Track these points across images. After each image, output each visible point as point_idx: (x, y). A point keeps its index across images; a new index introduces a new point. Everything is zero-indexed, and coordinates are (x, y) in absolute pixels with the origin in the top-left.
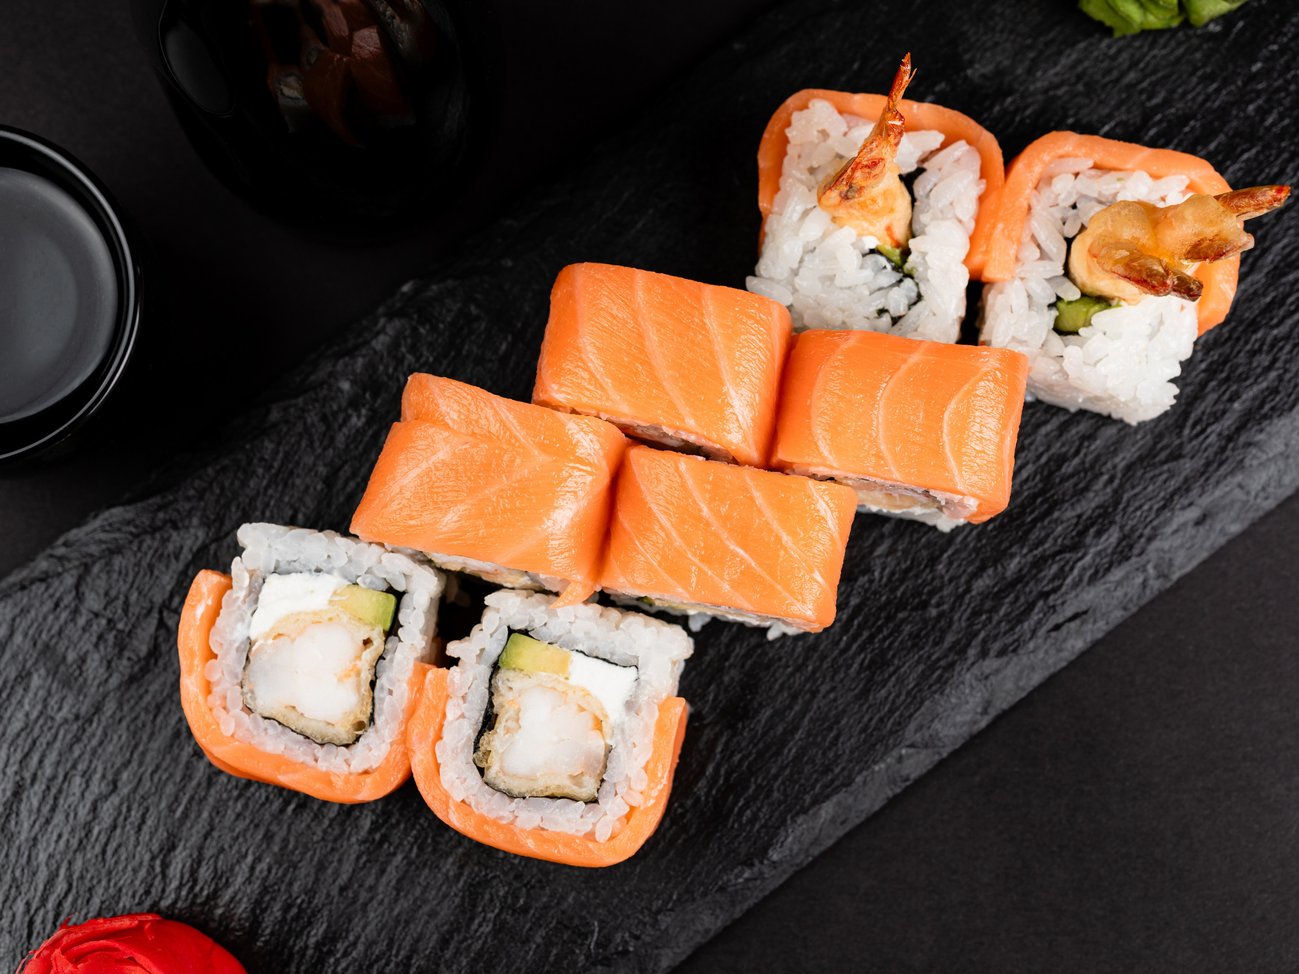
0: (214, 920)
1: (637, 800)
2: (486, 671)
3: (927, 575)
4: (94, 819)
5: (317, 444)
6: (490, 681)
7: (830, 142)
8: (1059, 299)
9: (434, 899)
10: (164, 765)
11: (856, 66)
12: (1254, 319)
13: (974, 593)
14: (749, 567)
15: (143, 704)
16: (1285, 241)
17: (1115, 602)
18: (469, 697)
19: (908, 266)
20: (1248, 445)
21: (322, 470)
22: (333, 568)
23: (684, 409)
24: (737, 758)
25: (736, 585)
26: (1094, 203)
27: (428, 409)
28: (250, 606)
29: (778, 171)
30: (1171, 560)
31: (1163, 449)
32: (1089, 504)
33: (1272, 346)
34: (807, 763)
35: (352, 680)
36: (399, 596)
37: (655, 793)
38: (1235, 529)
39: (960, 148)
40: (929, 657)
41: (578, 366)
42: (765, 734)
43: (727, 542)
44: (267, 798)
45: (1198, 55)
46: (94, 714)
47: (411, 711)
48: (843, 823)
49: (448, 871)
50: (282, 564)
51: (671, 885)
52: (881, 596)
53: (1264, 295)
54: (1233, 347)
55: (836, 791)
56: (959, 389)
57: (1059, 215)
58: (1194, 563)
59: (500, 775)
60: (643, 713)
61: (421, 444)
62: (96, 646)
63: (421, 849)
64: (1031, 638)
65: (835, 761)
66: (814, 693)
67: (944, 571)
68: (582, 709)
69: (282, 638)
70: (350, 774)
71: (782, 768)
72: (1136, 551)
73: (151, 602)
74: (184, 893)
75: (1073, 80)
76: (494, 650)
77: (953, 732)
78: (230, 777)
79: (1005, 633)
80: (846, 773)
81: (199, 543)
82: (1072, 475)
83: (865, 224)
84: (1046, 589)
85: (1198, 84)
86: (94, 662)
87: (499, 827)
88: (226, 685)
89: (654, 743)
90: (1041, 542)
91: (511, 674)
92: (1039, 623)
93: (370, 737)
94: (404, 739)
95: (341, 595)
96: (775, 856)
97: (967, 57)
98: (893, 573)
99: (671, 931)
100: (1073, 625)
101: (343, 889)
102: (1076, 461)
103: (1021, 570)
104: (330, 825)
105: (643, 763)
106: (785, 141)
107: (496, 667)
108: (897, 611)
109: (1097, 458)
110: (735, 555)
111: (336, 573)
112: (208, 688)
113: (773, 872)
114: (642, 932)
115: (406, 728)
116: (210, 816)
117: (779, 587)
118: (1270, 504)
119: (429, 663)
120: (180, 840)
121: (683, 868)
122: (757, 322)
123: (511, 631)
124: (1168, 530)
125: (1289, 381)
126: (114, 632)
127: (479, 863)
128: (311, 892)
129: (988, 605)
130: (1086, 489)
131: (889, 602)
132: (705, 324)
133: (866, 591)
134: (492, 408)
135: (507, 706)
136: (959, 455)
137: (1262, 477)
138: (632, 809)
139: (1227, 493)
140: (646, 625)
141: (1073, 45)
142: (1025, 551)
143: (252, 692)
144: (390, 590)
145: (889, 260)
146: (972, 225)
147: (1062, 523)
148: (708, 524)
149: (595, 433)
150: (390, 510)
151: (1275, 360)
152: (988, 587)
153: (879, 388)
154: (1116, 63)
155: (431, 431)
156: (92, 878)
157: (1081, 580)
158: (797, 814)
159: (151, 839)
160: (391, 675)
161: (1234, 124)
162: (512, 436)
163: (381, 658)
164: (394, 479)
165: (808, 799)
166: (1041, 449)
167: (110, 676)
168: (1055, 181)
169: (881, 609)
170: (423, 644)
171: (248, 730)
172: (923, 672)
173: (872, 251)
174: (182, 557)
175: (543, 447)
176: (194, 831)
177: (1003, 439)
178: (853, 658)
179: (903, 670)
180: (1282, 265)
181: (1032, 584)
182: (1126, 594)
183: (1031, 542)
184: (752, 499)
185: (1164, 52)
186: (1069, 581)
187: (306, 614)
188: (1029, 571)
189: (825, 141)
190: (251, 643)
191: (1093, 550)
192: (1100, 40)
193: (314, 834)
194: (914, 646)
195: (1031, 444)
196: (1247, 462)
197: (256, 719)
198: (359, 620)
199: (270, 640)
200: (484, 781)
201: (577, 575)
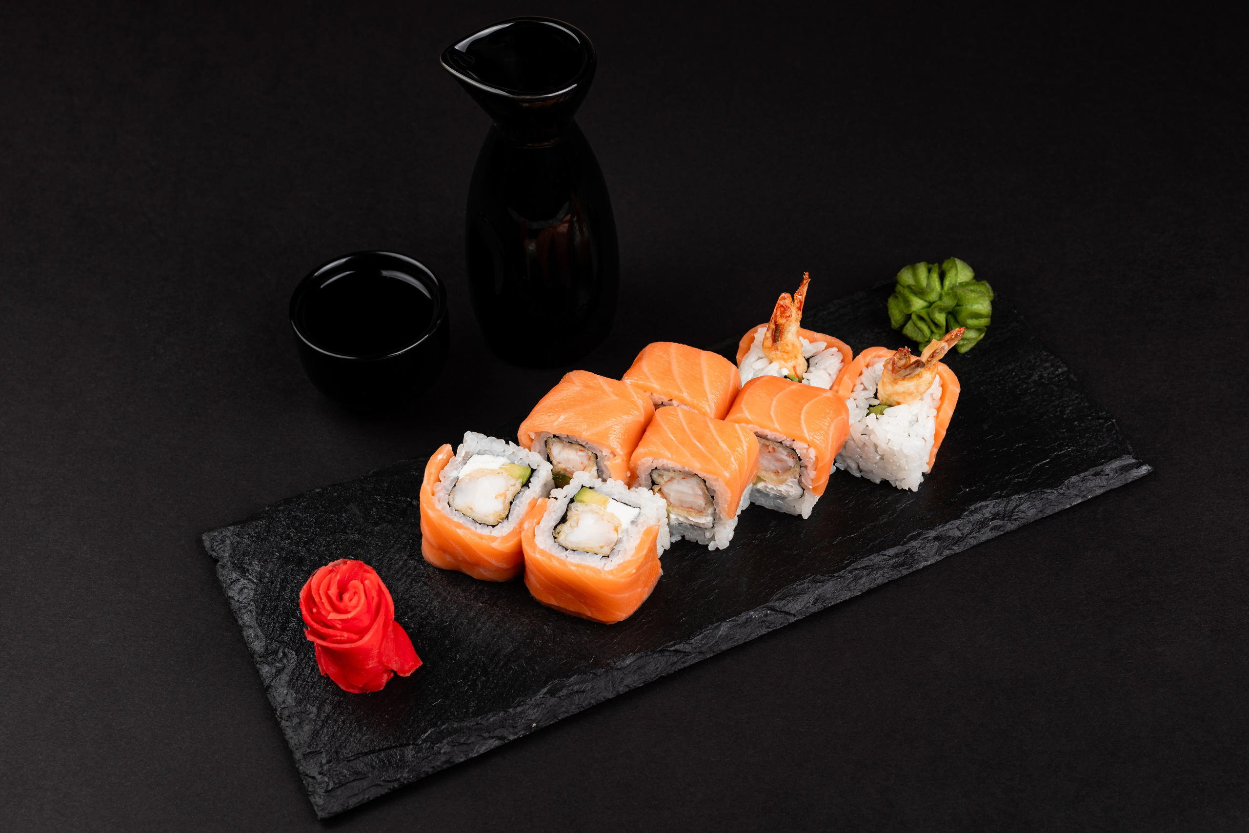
2: (567, 500)
6: (568, 505)
8: (871, 404)
18: (557, 511)
22: (505, 455)
23: (683, 389)
28: (462, 465)
29: (749, 348)
35: (503, 498)
39: (834, 351)
43: (693, 440)
50: (481, 451)
55: (730, 617)
59: (563, 541)
60: (639, 526)
68: (609, 522)
69: (473, 479)
76: (573, 494)
83: (783, 362)
88: (442, 494)
91: (578, 504)
93: (504, 524)
94: (521, 524)
95: (505, 466)
107: (572, 501)
111: (505, 457)
112: (433, 495)
115: (523, 521)
119: (543, 495)
123: (583, 486)
132: (700, 362)
135: (573, 516)
143: (453, 499)
144: (529, 468)
145: (793, 380)
148: (685, 432)
160: (522, 499)
163: (518, 493)
170: (541, 489)
171: (447, 513)
173: (785, 377)
175: (616, 395)
184: (708, 426)
187: (488, 469)
190: (458, 479)
197: (452, 509)
198: (512, 476)
199: (468, 477)
200: (555, 542)
201: (621, 452)
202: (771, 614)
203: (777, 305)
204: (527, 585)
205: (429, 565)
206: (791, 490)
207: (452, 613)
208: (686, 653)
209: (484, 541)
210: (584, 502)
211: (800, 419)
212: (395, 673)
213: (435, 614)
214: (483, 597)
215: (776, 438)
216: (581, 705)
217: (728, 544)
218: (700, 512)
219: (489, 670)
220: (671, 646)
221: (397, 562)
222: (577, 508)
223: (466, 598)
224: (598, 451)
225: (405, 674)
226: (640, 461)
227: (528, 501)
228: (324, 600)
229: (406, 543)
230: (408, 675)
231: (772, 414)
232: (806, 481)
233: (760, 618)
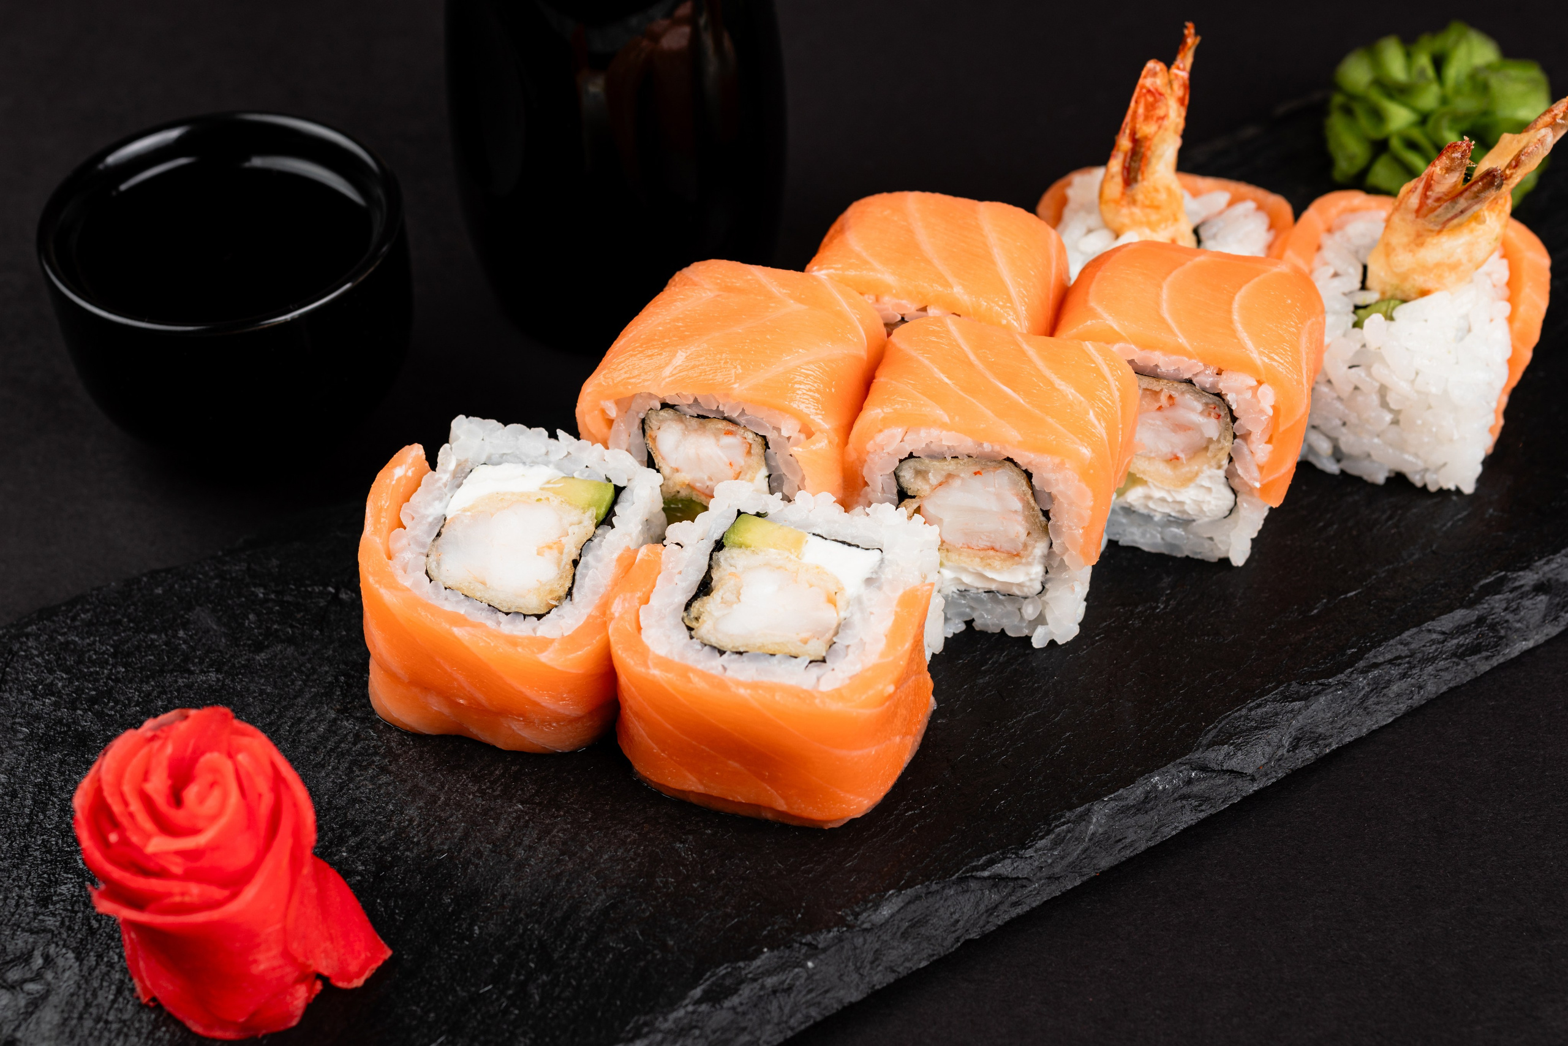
2: (707, 549)
6: (711, 555)
8: (1357, 307)
18: (685, 570)
22: (549, 461)
28: (451, 488)
35: (555, 553)
39: (1247, 207)
50: (493, 457)
59: (712, 633)
60: (886, 588)
68: (813, 587)
76: (718, 532)
88: (409, 554)
91: (735, 552)
93: (565, 610)
95: (553, 484)
107: (719, 545)
119: (644, 543)
123: (739, 513)
135: (726, 579)
143: (437, 564)
160: (600, 553)
163: (590, 540)
168: (1347, 227)
187: (513, 494)
190: (445, 520)
197: (436, 586)
198: (570, 504)
199: (469, 513)
200: (692, 637)
201: (825, 424)
202: (1198, 779)
203: (1137, 90)
204: (627, 752)
205: (390, 727)
206: (1208, 498)
207: (452, 831)
208: (1020, 882)
209: (520, 649)
210: (747, 547)
211: (1231, 321)
212: (325, 979)
213: (413, 837)
214: (522, 790)
215: (1178, 369)
216: (786, 1022)
217: (1076, 630)
218: (1015, 556)
219: (556, 956)
220: (983, 868)
221: (313, 728)
222: (732, 562)
223: (483, 793)
224: (771, 429)
225: (350, 981)
226: (871, 442)
227: (615, 556)
228: (135, 806)
229: (331, 683)
230: (359, 982)
231: (1166, 315)
232: (1246, 470)
233: (1176, 789)
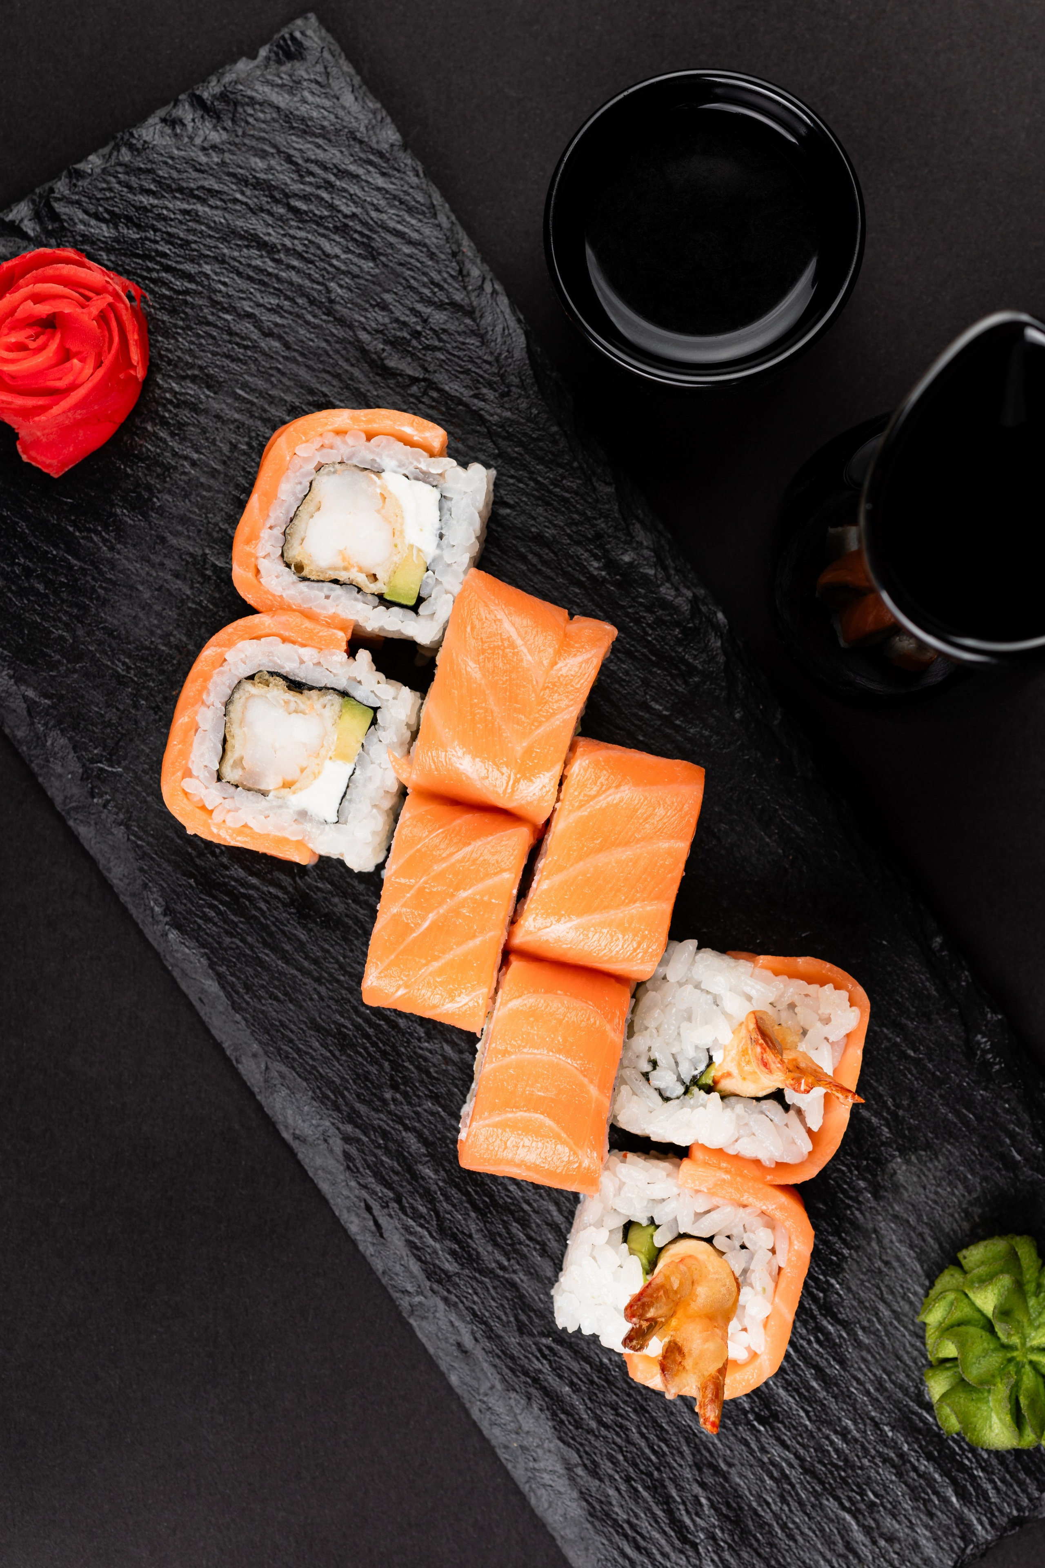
0: (141, 422)
1: (217, 817)
3: (422, 1091)
4: (239, 315)
5: (574, 528)
7: (819, 1025)
8: (658, 1227)
9: (150, 622)
10: (285, 380)
11: (911, 1053)
12: (647, 1411)
13: (404, 1133)
14: (412, 930)
15: (341, 362)
16: (719, 1445)
17: (390, 1264)
18: (318, 669)
19: (695, 1090)
20: (529, 1398)
21: (549, 533)
22: (442, 549)
23: (557, 879)
24: (263, 906)
25: (396, 918)
26: (743, 1266)
27: (573, 647)
28: (412, 473)
29: (794, 975)
30: (426, 1318)
31: (529, 1317)
32: (481, 1245)
33: (621, 1426)
34: (255, 970)
35: (341, 564)
36: (415, 609)
37: (223, 834)
38: (454, 1379)
39: (805, 1145)
40: (346, 1089)
41: (602, 785)
42: (283, 932)
43: (435, 912)
44: (249, 473)
45: (902, 1376)
46: (335, 318)
47: (308, 615)
48: (200, 999)
49: (174, 636)
51: (151, 839)
52: (405, 1047)
53: (670, 1422)
54: (623, 1390)
55: (229, 996)
56: (563, 1129)
57: (734, 1232)
58: (424, 1340)
59: (247, 695)
60: (295, 827)
61: (540, 640)
62: (397, 320)
63: (195, 612)
64: (359, 1183)
65: (256, 996)
66: (318, 980)
67: (425, 1107)
68: (302, 770)
69: (381, 501)
70: (257, 558)
71: (251, 947)
72: (435, 1286)
73: (435, 372)
74: (168, 395)
75: (885, 1258)
76: (359, 693)
77: (278, 1106)
78: (268, 439)
79: (365, 1160)
80: (244, 1005)
81: (487, 417)
82: (509, 1232)
83: (733, 1053)
84: (404, 1200)
85: (875, 1375)
86: (382, 317)
87: (200, 692)
88: (343, 448)
89: (268, 835)
90: (447, 1198)
91: (337, 707)
92: (373, 1193)
93: (289, 576)
94: (285, 608)
95: (418, 556)
96: (173, 935)
97: (913, 1158)
98: (426, 1060)
99: (110, 837)
100: (371, 1223)
101: (163, 540)
102: (522, 1237)
103: (423, 1178)
104: (221, 529)
105: (250, 824)
106: (822, 984)
107: (344, 694)
108: (390, 1061)
109: (524, 1257)
110: (424, 918)
111: (438, 552)
112: (340, 432)
113: (159, 934)
114: (110, 811)
115: (294, 610)
116: (236, 420)
117: (393, 957)
118: (475, 1414)
119: (353, 634)
120: (215, 393)
121: (165, 851)
122: (635, 950)
123: (375, 710)
124: (453, 1317)
125: (586, 1439)
126: (409, 337)
127: (179, 663)
128: (161, 511)
129: (392, 1146)
130: (496, 1245)
131: (399, 1054)
132: (635, 902)
133: (411, 1034)
134: (568, 706)
135: (309, 703)
136: (503, 1125)
137: (500, 1407)
138: (211, 812)
139: (485, 1374)
140: (374, 833)
141: (919, 1260)
142: (441, 1184)
143: (335, 472)
144: (420, 600)
145: (702, 1073)
146: (732, 1152)
147: (465, 1219)
148: (452, 896)
149: (541, 799)
150: (481, 609)
151: (607, 1427)
152: (409, 1147)
153: (567, 1057)
154: (899, 1299)
155: (551, 650)
156: (186, 313)
157: (411, 1233)
158: (209, 959)
159: (217, 366)
161: (834, 1406)
162: (540, 724)
163: (360, 590)
164: (510, 614)
165: (222, 969)
166: (535, 1205)
167: (369, 333)
168: (769, 1231)
169: (394, 1047)
170: (369, 629)
171: (301, 467)
172: (333, 1082)
173: (711, 1058)
174: (476, 401)
175: (528, 752)
176: (224, 406)
177: (518, 1166)
178: (350, 1019)
179: (336, 1063)
180: (697, 1440)
181: (409, 1187)
182: (397, 1274)
183: (449, 1189)
184: (474, 937)
185: (908, 1345)
186: (411, 1222)
187: (402, 524)
188: (421, 1186)
189: (820, 1020)
190: (379, 472)
191: (438, 1246)
192: (922, 1285)
193: (215, 515)
194: (357, 1074)
195: (541, 1196)
196: (513, 1395)
197: (310, 475)
198: (397, 572)
199: (384, 490)
200: (243, 679)
210: (341, 716)
222: (327, 706)
230: (25, 457)
